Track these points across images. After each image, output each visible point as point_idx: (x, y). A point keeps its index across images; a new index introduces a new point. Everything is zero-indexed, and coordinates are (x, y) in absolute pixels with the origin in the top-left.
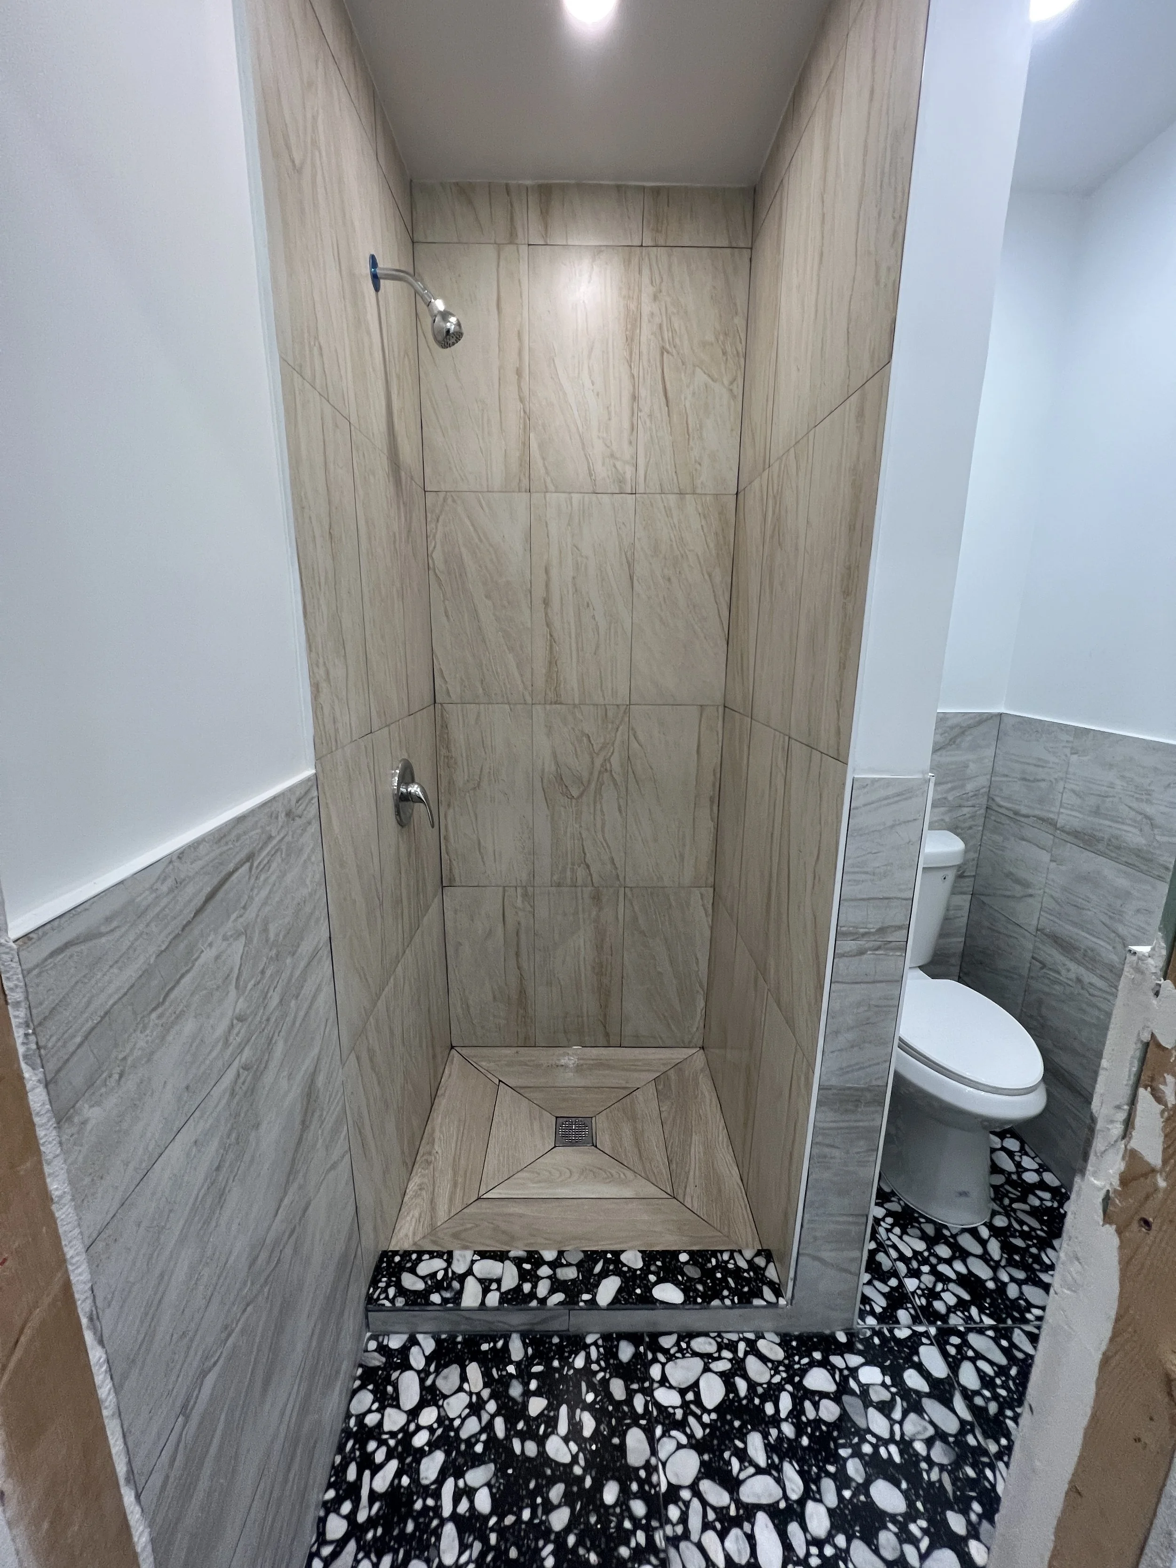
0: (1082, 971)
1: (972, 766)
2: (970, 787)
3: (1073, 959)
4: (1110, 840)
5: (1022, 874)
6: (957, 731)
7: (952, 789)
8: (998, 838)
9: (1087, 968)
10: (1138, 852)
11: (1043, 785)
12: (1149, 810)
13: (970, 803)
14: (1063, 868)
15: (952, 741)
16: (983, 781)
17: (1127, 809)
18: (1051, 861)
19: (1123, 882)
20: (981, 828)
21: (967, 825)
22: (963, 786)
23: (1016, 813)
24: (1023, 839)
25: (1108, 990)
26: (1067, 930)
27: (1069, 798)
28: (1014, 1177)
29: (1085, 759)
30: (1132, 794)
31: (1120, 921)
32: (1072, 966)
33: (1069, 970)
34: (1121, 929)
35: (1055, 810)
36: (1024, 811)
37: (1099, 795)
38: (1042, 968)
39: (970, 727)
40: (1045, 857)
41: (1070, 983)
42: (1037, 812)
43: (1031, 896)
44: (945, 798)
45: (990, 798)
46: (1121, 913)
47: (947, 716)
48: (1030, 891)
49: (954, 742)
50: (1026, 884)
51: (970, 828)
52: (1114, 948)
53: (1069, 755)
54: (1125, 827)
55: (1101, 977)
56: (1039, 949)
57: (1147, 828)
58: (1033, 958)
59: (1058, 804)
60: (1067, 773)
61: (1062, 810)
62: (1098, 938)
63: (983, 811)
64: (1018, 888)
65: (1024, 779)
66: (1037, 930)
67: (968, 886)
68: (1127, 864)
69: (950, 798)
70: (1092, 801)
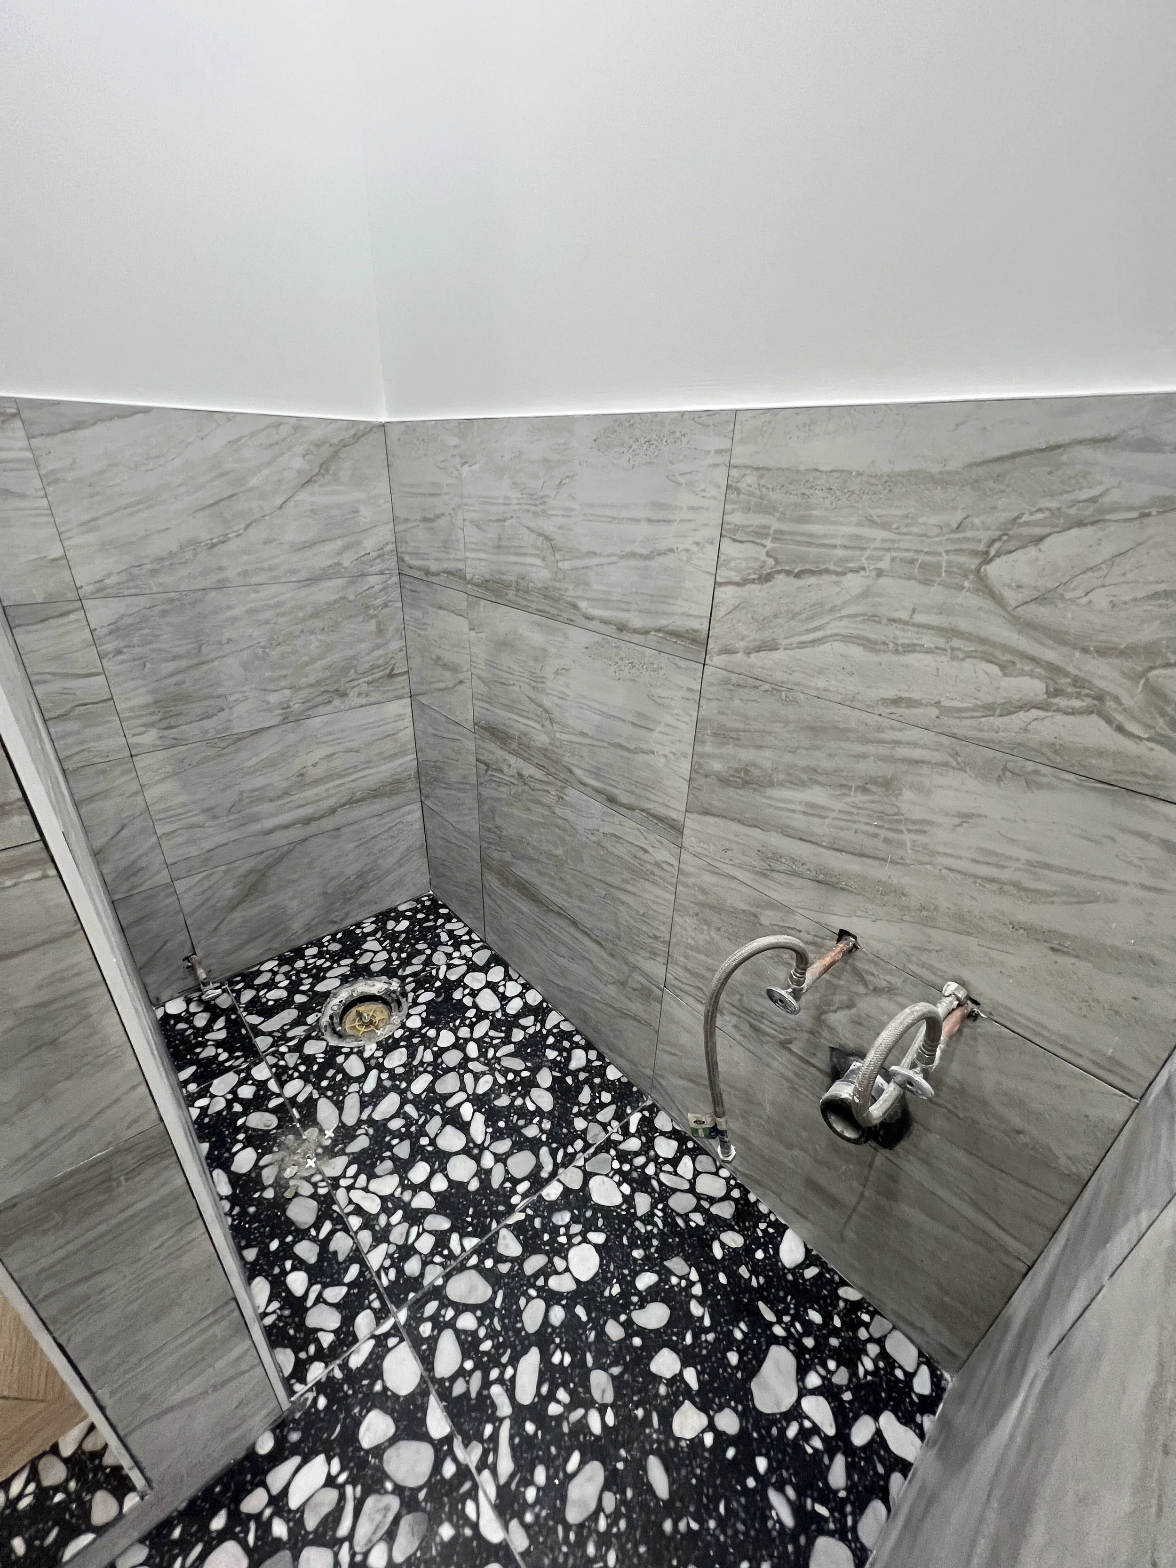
0: (521, 763)
1: (365, 511)
2: (370, 544)
3: (512, 752)
4: (517, 583)
5: (448, 656)
6: (326, 452)
7: (346, 548)
8: (418, 614)
9: (525, 759)
10: (546, 593)
11: (443, 522)
12: (548, 526)
13: (376, 569)
14: (483, 635)
15: (324, 467)
16: (384, 534)
17: (526, 530)
18: (471, 629)
19: (537, 638)
20: (399, 604)
21: (379, 601)
22: (358, 543)
23: (428, 572)
24: (440, 608)
25: (546, 779)
26: (501, 716)
27: (472, 534)
28: (499, 1015)
29: (475, 468)
30: (527, 507)
31: (543, 691)
32: (512, 760)
33: (510, 766)
34: (546, 702)
35: (460, 555)
36: (434, 567)
37: (499, 520)
38: (487, 771)
39: (344, 444)
40: (462, 625)
41: (513, 780)
42: (446, 565)
43: (461, 682)
44: (339, 564)
45: (400, 560)
46: (542, 680)
47: (304, 423)
48: (461, 676)
49: (327, 471)
50: (454, 669)
51: (386, 605)
52: (543, 726)
53: (459, 466)
54: (529, 560)
55: (539, 766)
56: (480, 747)
57: (548, 553)
58: (477, 760)
59: (462, 546)
60: (462, 496)
61: (468, 554)
62: (527, 718)
63: (396, 579)
64: (448, 674)
65: (425, 520)
66: (475, 724)
67: (403, 687)
68: (540, 612)
69: (346, 563)
70: (492, 532)
